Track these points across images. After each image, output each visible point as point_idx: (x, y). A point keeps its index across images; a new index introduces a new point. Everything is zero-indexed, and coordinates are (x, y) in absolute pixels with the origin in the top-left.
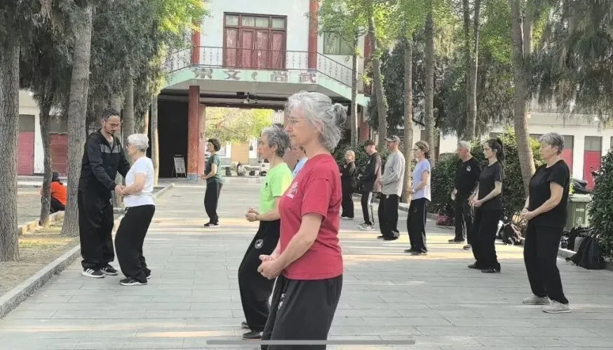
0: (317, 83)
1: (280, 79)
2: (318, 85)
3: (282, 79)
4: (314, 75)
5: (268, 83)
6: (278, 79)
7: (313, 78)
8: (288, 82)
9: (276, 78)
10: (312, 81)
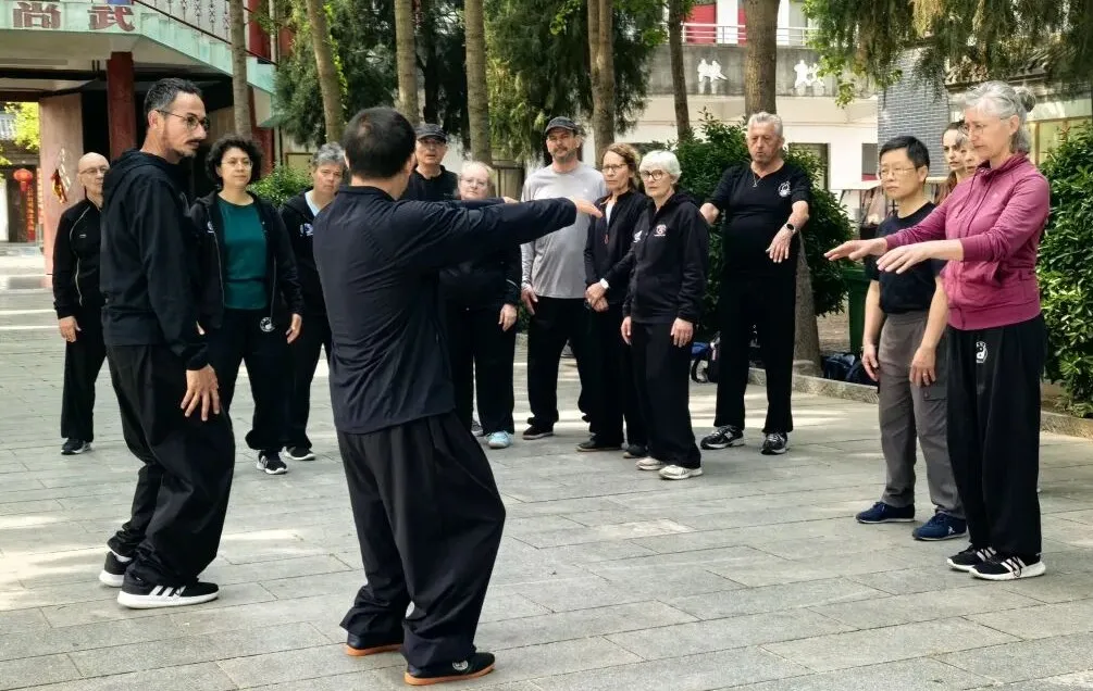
0: (137, 31)
1: (38, 21)
2: (141, 36)
3: (45, 22)
4: (129, 12)
5: (8, 30)
6: (34, 21)
7: (127, 19)
8: (62, 29)
9: (28, 20)
10: (124, 25)
